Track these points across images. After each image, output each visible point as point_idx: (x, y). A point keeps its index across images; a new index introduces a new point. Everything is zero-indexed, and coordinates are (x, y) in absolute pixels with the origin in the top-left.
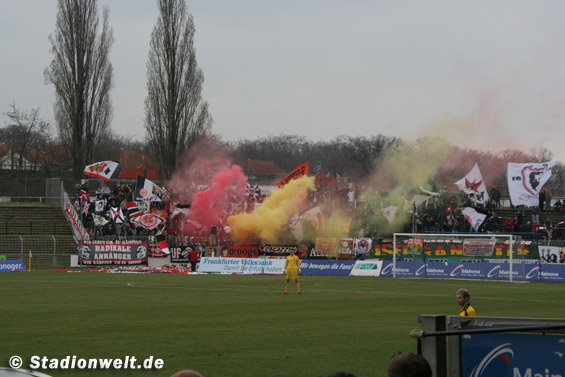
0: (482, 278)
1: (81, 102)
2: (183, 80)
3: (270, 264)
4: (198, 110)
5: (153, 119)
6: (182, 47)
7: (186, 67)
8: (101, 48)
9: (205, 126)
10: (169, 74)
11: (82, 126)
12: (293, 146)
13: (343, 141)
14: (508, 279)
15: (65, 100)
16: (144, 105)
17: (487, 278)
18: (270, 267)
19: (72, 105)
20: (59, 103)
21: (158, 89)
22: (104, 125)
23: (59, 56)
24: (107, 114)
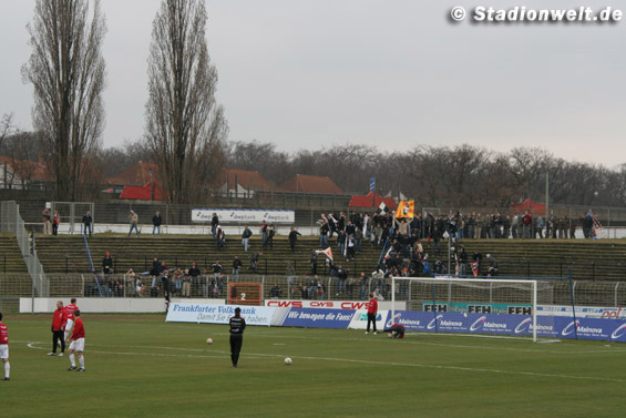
0: (508, 334)
1: (67, 105)
2: (193, 80)
3: (253, 312)
4: (211, 116)
5: (155, 127)
6: (192, 38)
7: (196, 63)
8: (91, 40)
9: (219, 136)
10: (175, 72)
11: (67, 135)
12: (362, 157)
13: (423, 152)
14: (531, 335)
15: (46, 102)
16: (145, 110)
17: (513, 334)
18: (252, 316)
19: (56, 109)
20: (39, 107)
21: (160, 90)
22: (95, 134)
23: (39, 49)
24: (98, 120)
